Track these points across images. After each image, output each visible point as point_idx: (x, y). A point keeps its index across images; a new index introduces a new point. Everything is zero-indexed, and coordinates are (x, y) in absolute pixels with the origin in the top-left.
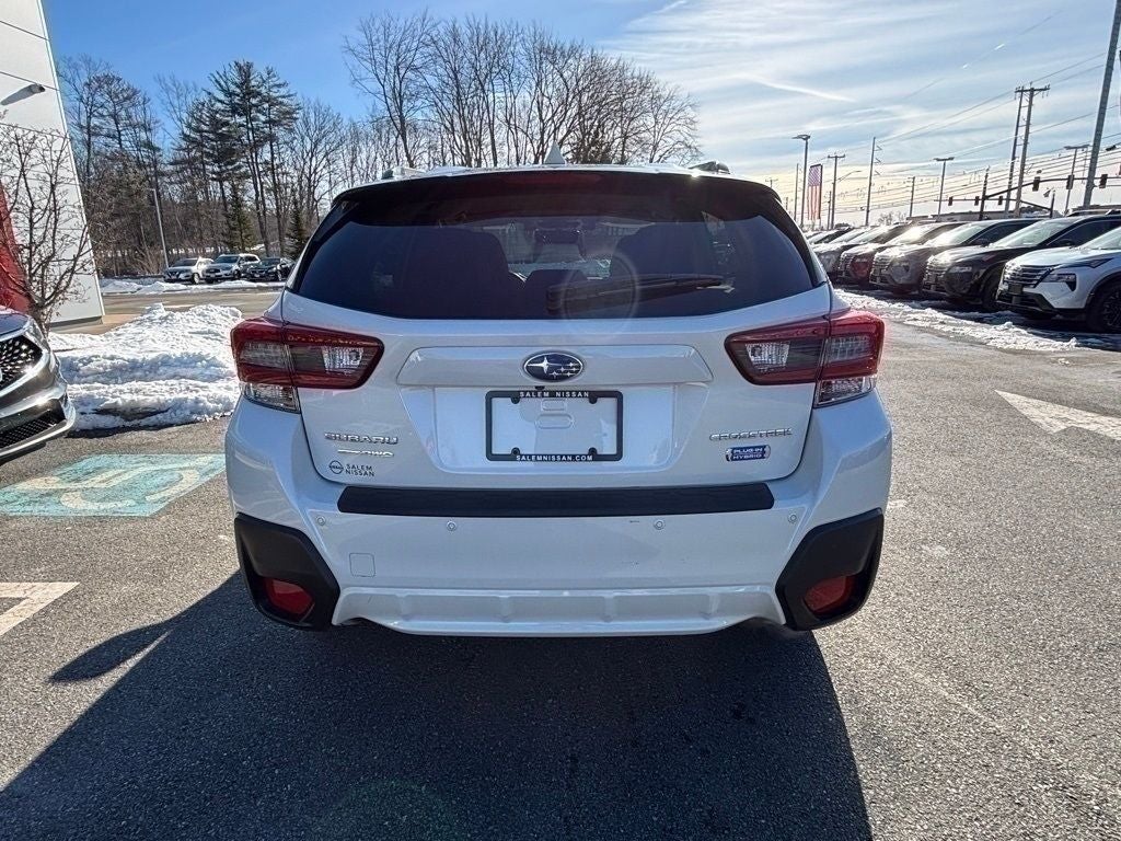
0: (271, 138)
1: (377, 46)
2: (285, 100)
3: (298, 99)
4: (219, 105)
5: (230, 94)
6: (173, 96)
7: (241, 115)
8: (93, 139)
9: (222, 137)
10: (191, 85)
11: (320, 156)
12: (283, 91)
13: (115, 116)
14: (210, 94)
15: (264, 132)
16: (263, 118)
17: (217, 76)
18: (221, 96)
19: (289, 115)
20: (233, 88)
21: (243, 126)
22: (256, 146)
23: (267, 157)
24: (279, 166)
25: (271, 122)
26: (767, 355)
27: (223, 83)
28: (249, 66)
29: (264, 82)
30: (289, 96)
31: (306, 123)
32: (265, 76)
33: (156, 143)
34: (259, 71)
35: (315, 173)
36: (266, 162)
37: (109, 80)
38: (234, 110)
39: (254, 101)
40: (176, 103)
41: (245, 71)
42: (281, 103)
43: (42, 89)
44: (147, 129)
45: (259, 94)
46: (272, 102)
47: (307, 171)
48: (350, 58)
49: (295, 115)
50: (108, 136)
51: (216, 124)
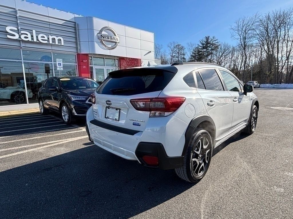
0: (211, 53)
1: (240, 26)
2: (216, 44)
3: (220, 43)
4: (200, 47)
5: (203, 44)
6: (190, 47)
7: (205, 49)
8: (173, 58)
9: (200, 55)
10: (194, 44)
11: (223, 57)
12: (216, 42)
13: (178, 53)
14: (198, 45)
15: (210, 52)
16: (210, 49)
17: (201, 41)
18: (201, 45)
19: (217, 47)
20: (204, 43)
21: (205, 51)
22: (207, 56)
23: (210, 58)
24: (212, 60)
25: (212, 50)
26: (141, 104)
27: (202, 42)
28: (209, 37)
29: (212, 40)
30: (218, 42)
31: (221, 49)
32: (212, 39)
33: (185, 58)
34: (211, 37)
35: (222, 61)
36: (209, 59)
37: (179, 45)
38: (204, 48)
39: (208, 45)
40: (190, 48)
41: (207, 38)
42: (215, 45)
43: (151, 52)
44: (184, 55)
45: (210, 43)
46: (213, 44)
47: (219, 61)
48: (232, 31)
49: (218, 47)
50: (176, 57)
51: (199, 52)
